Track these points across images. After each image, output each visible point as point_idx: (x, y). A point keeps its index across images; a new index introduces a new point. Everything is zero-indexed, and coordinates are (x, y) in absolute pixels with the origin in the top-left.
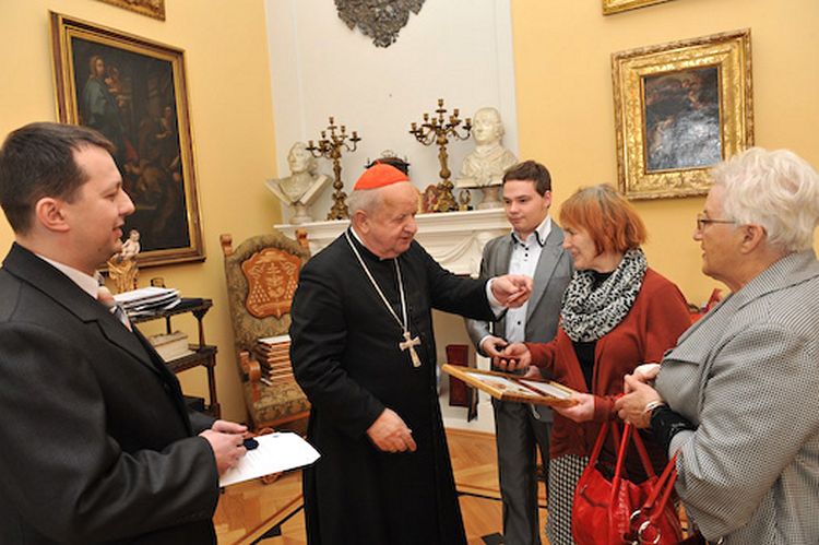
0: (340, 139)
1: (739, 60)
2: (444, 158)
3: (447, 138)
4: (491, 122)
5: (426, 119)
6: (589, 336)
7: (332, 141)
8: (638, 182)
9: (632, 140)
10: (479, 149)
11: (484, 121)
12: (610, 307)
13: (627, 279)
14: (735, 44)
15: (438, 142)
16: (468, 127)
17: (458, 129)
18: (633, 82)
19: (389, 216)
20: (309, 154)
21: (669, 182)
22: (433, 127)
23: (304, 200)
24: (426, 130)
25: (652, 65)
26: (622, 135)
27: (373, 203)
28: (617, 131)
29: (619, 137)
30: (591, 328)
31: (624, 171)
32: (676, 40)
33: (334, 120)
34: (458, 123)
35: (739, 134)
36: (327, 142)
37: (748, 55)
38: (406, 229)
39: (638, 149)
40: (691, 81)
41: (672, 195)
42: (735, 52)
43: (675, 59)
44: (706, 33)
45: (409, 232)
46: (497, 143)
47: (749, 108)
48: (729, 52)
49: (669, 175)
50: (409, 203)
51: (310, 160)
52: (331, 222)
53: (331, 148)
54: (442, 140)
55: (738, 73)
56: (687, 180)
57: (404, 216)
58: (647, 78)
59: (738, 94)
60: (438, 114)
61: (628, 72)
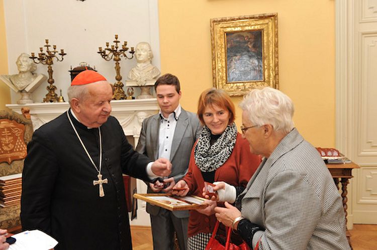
0: (53, 53)
1: (272, 28)
2: (118, 69)
3: (120, 57)
4: (146, 51)
5: (108, 46)
6: (211, 168)
7: (47, 54)
8: (223, 87)
9: (220, 65)
10: (139, 65)
11: (142, 49)
12: (222, 152)
13: (229, 137)
14: (270, 20)
15: (114, 60)
16: (132, 52)
17: (127, 53)
18: (221, 35)
19: (93, 102)
20: (31, 61)
21: (238, 88)
22: (112, 51)
23: (27, 89)
24: (107, 52)
25: (231, 27)
26: (215, 62)
27: (82, 94)
28: (212, 60)
29: (214, 64)
30: (213, 164)
31: (216, 81)
32: (242, 15)
33: (49, 41)
34: (126, 49)
35: (271, 65)
36: (44, 54)
37: (276, 26)
38: (104, 110)
39: (223, 70)
40: (249, 37)
41: (240, 94)
42: (270, 24)
43: (241, 25)
44: (258, 13)
45: (106, 112)
46: (149, 62)
47: (276, 52)
48: (267, 24)
49: (238, 84)
50: (105, 94)
51: (32, 64)
52: (46, 103)
53: (47, 58)
54: (117, 58)
55: (271, 35)
56: (247, 87)
57: (103, 102)
58: (228, 34)
59: (271, 45)
60: (115, 43)
61: (218, 30)
